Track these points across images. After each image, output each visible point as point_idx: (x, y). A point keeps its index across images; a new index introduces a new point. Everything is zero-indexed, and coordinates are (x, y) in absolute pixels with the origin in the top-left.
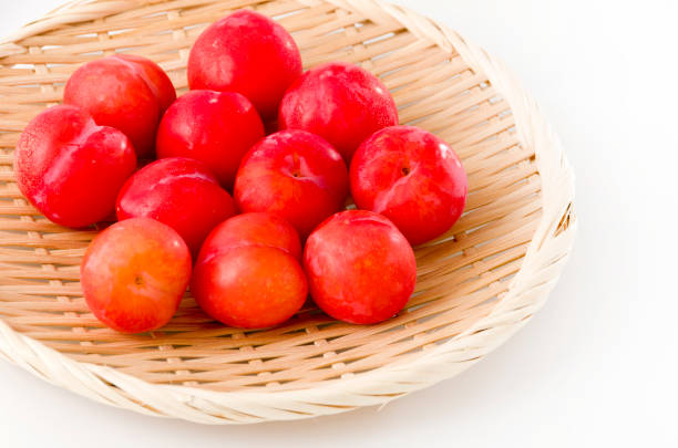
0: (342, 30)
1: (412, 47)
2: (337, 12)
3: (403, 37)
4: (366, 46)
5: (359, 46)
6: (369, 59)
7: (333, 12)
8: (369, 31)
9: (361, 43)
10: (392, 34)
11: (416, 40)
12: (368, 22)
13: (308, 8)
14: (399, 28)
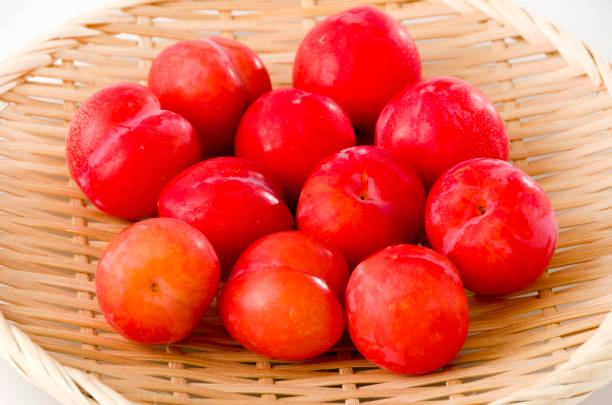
0: (489, 44)
1: (561, 74)
2: (489, 23)
3: (553, 61)
4: (510, 66)
5: (504, 65)
6: (510, 80)
7: (484, 21)
8: (520, 47)
9: (506, 61)
10: (544, 56)
11: (567, 66)
12: (519, 38)
13: (459, 14)
14: (551, 50)
